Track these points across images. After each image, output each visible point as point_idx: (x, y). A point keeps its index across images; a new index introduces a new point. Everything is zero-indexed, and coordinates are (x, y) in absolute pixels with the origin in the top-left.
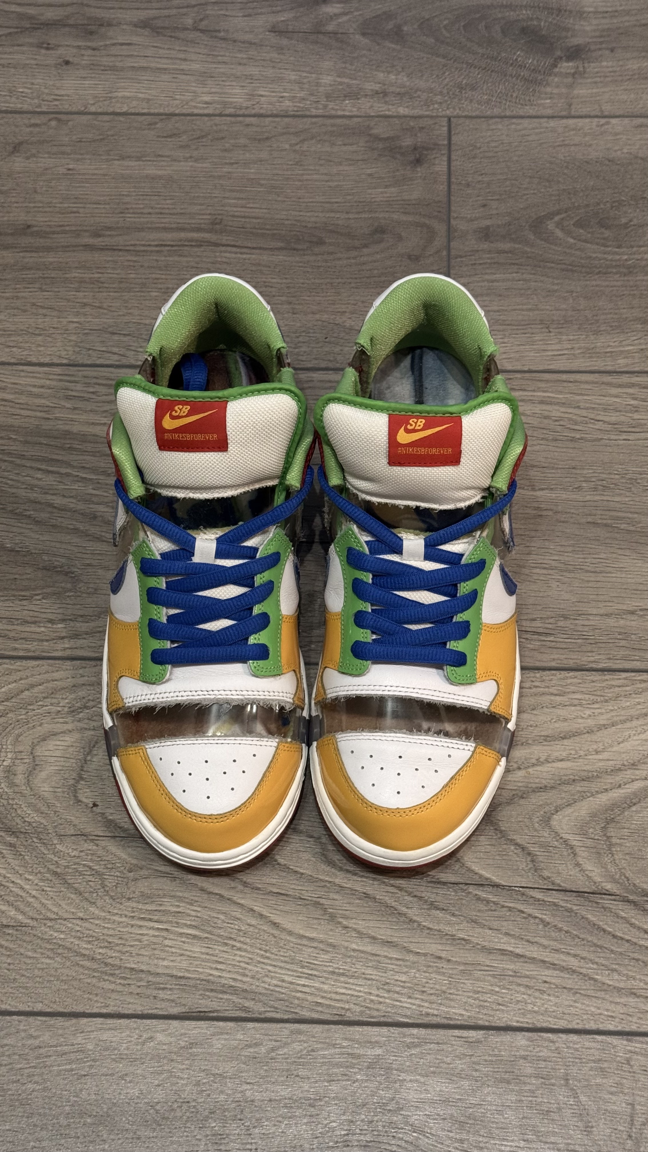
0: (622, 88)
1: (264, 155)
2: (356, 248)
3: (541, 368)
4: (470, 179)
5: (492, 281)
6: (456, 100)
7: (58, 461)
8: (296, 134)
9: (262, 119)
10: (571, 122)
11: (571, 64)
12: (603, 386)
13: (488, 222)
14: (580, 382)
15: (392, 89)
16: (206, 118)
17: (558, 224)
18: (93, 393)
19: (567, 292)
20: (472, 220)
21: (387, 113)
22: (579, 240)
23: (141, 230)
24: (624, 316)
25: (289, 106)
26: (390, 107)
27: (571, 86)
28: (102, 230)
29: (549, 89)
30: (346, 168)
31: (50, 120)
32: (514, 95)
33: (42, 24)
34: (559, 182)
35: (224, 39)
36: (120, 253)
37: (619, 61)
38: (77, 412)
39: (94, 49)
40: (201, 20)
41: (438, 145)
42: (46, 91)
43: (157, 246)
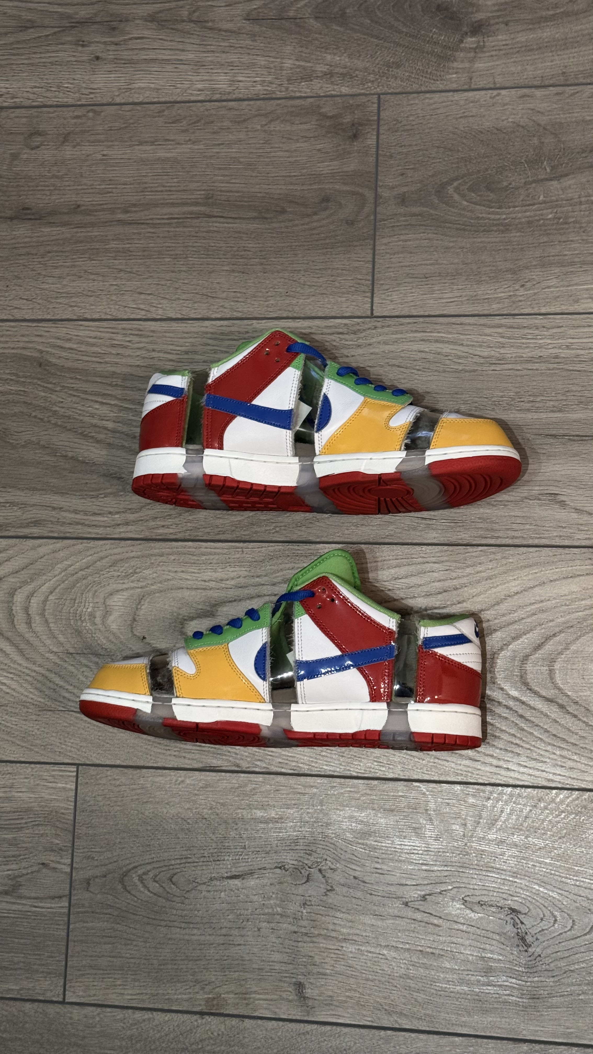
0: (512, 60)
1: (242, 136)
2: (308, 216)
3: (437, 313)
4: (393, 151)
5: (406, 241)
6: (385, 78)
7: (109, 395)
8: (265, 115)
9: (240, 102)
10: (471, 94)
11: (474, 39)
12: (480, 327)
13: (405, 189)
14: (465, 324)
15: (337, 70)
16: (199, 104)
17: (457, 189)
18: (129, 341)
19: (460, 248)
20: (394, 188)
21: (333, 92)
22: (471, 203)
23: (156, 205)
24: (499, 268)
25: (260, 90)
26: (335, 87)
27: (472, 60)
28: (129, 207)
29: (455, 65)
30: (302, 145)
31: (88, 112)
32: (429, 71)
33: (77, 22)
34: (458, 151)
35: (211, 29)
36: (143, 226)
37: (511, 33)
38: (119, 357)
39: (116, 44)
40: (194, 12)
41: (369, 120)
42: (84, 85)
43: (168, 219)
